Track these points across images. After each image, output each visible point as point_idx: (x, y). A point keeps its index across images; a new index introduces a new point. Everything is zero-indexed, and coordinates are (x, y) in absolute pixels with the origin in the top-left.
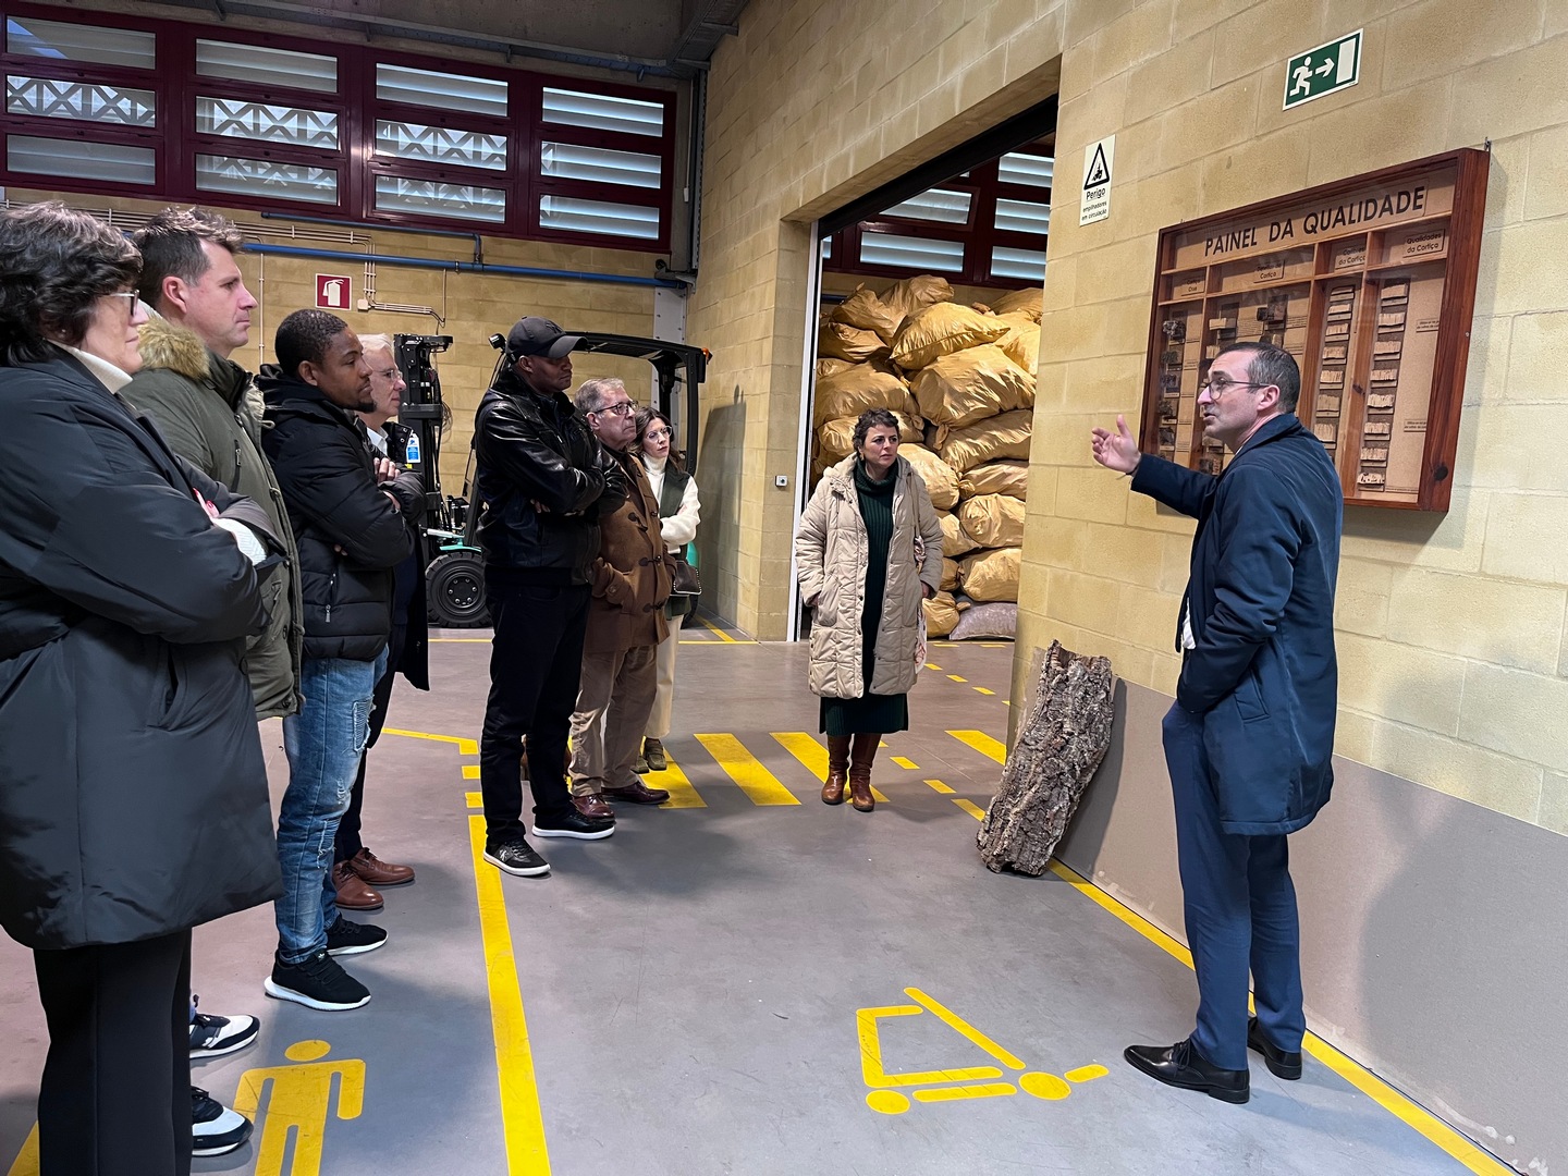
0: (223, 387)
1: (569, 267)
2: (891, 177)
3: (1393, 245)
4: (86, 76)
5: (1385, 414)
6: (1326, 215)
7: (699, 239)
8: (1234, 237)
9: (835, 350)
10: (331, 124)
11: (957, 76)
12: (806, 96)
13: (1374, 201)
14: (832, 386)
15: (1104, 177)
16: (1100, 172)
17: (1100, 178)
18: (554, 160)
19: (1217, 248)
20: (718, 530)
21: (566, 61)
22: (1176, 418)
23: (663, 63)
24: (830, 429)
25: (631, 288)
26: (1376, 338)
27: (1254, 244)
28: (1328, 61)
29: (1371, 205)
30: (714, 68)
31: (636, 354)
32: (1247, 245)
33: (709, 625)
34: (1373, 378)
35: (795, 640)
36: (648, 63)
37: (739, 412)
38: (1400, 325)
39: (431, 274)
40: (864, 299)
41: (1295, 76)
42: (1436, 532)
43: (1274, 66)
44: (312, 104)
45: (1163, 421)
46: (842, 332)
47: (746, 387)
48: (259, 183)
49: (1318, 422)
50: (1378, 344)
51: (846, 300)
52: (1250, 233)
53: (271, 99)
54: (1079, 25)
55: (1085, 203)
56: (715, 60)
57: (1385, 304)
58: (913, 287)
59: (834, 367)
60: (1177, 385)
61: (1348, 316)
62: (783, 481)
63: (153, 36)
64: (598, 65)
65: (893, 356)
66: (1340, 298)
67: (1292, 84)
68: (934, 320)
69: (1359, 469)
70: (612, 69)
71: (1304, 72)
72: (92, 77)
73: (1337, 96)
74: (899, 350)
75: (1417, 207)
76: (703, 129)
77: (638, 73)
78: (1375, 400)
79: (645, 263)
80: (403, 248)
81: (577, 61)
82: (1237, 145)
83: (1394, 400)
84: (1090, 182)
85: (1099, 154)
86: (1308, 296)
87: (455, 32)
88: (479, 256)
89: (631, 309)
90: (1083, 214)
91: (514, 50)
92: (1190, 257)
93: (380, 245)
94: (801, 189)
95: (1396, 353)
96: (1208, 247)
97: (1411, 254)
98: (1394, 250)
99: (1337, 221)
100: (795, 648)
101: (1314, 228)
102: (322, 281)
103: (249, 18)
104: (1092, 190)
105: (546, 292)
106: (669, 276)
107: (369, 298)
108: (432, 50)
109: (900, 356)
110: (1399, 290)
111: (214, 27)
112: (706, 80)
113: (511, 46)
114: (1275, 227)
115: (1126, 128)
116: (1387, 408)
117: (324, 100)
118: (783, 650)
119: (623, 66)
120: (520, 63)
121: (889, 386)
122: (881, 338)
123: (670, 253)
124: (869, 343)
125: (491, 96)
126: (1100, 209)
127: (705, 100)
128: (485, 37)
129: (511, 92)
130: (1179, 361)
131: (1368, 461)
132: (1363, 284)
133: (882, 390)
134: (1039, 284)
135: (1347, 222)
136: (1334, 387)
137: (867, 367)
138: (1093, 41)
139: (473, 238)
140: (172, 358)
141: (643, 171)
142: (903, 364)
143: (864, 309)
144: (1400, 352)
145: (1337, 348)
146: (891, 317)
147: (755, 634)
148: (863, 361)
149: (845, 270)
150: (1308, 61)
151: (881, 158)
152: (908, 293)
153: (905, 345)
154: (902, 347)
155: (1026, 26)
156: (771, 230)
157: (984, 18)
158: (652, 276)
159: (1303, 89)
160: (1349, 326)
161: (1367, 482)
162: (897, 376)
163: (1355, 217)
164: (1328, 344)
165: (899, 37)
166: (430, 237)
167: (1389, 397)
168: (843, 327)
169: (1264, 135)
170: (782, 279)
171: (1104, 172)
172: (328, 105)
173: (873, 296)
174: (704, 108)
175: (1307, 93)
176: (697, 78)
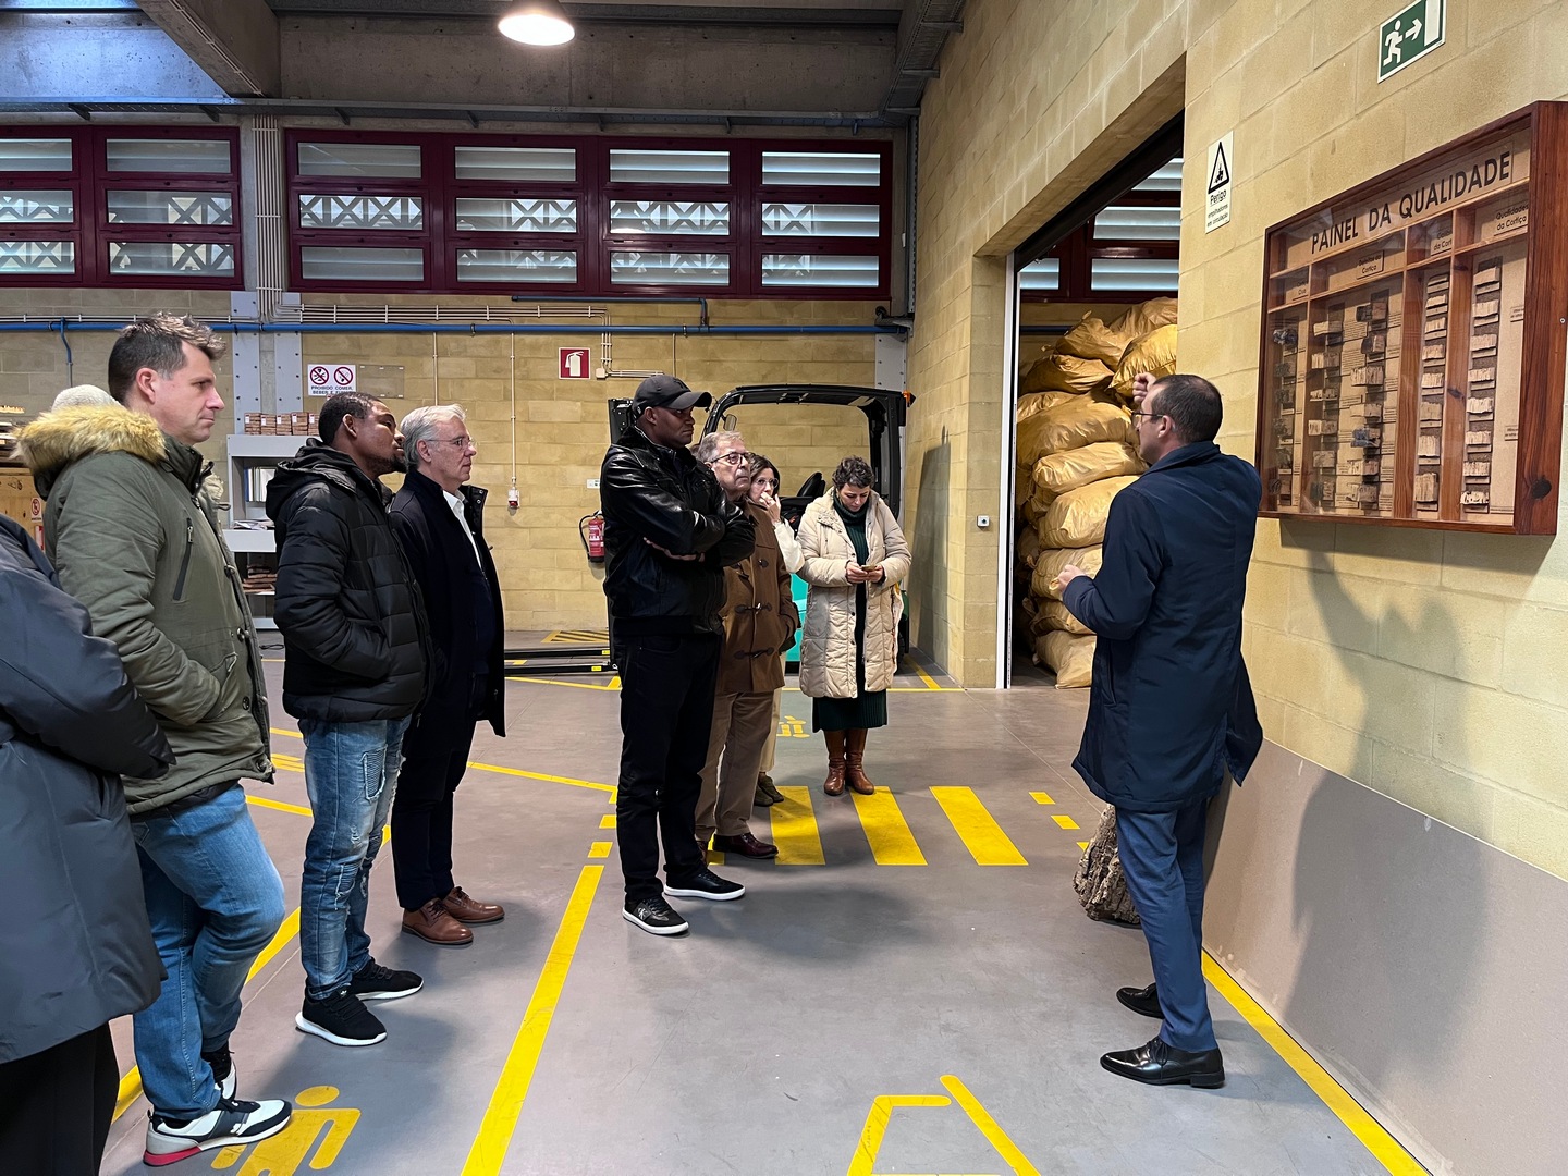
0: (181, 470)
1: (791, 322)
2: (1065, 202)
3: (1484, 222)
4: (364, 190)
5: (1484, 422)
6: (1420, 195)
7: (914, 282)
8: (1337, 230)
9: (1057, 383)
10: (570, 208)
11: (1103, 89)
12: (989, 129)
13: (1463, 174)
14: (1047, 419)
15: (1225, 178)
16: (1221, 173)
17: (1222, 180)
18: (779, 220)
19: (1322, 244)
20: (932, 574)
21: (782, 125)
22: (1292, 437)
23: (875, 114)
24: (1044, 465)
25: (852, 337)
26: (1472, 331)
27: (1355, 235)
28: (1416, 22)
29: (1461, 179)
30: (923, 113)
31: (846, 402)
32: (1349, 237)
33: (921, 671)
34: (1470, 379)
35: (1005, 687)
36: (860, 116)
37: (946, 452)
38: (1494, 315)
39: (662, 339)
40: (1089, 328)
41: (1387, 44)
42: (1546, 560)
43: (1369, 34)
44: (554, 194)
45: (1281, 442)
46: (1064, 363)
47: (950, 429)
48: (514, 270)
49: (1422, 434)
50: (1473, 339)
51: (1070, 329)
52: (1351, 224)
53: (520, 193)
54: (1199, 21)
55: (1210, 210)
56: (924, 103)
57: (1480, 291)
58: (1146, 311)
59: (1056, 400)
60: (1291, 400)
61: (1444, 309)
62: (984, 521)
63: (419, 148)
64: (813, 124)
65: (1113, 384)
66: (1435, 289)
67: (1385, 56)
68: (1157, 344)
69: (1464, 488)
70: (828, 127)
71: (1395, 37)
72: (370, 190)
73: (1427, 59)
74: (1119, 378)
75: (1504, 176)
76: (916, 173)
77: (853, 127)
78: (1475, 405)
79: (866, 312)
80: (636, 317)
81: (793, 123)
82: (1340, 127)
83: (1492, 404)
84: (1214, 185)
85: (1220, 154)
86: (1401, 291)
87: (677, 112)
88: (705, 319)
89: (852, 358)
90: (1208, 220)
91: (731, 121)
92: (1302, 256)
93: (616, 316)
94: (988, 223)
95: (1492, 348)
96: (1315, 243)
97: (1501, 231)
98: (1485, 228)
99: (1430, 201)
100: (1005, 695)
101: (1409, 210)
102: (565, 354)
103: (499, 123)
104: (1215, 193)
105: (769, 348)
106: (887, 321)
107: (606, 367)
108: (660, 131)
109: (1120, 384)
110: (1489, 275)
111: (469, 134)
112: (917, 125)
113: (729, 118)
114: (1374, 214)
115: (1242, 122)
116: (1486, 413)
117: (564, 189)
118: (991, 697)
119: (838, 122)
120: (739, 133)
121: (1107, 416)
122: (1108, 366)
123: (890, 299)
124: (1094, 372)
125: (714, 166)
126: (1222, 213)
127: (917, 146)
128: (704, 112)
129: (732, 161)
130: (1292, 373)
131: (1470, 477)
132: (1452, 271)
133: (1101, 421)
134: (1174, 294)
135: (1439, 201)
136: (1435, 392)
137: (1086, 397)
138: (1211, 35)
139: (700, 302)
140: (127, 440)
141: (862, 222)
142: (1124, 392)
143: (1089, 338)
144: (1496, 347)
145: (1435, 347)
146: (1115, 343)
147: (961, 681)
148: (1084, 392)
149: (1074, 299)
150: (1398, 25)
151: (1047, 182)
152: (1141, 317)
153: (1126, 372)
154: (1122, 375)
155: (1157, 28)
156: (967, 265)
157: (1123, 26)
158: (872, 323)
159: (1395, 56)
160: (1447, 320)
161: (1471, 502)
162: (1120, 406)
163: (1446, 195)
164: (1429, 342)
165: (1057, 58)
166: (660, 305)
167: (1487, 400)
168: (1063, 358)
169: (1362, 112)
170: (977, 316)
171: (1224, 173)
172: (568, 194)
173: (1100, 324)
174: (917, 153)
175: (1399, 60)
176: (908, 125)
